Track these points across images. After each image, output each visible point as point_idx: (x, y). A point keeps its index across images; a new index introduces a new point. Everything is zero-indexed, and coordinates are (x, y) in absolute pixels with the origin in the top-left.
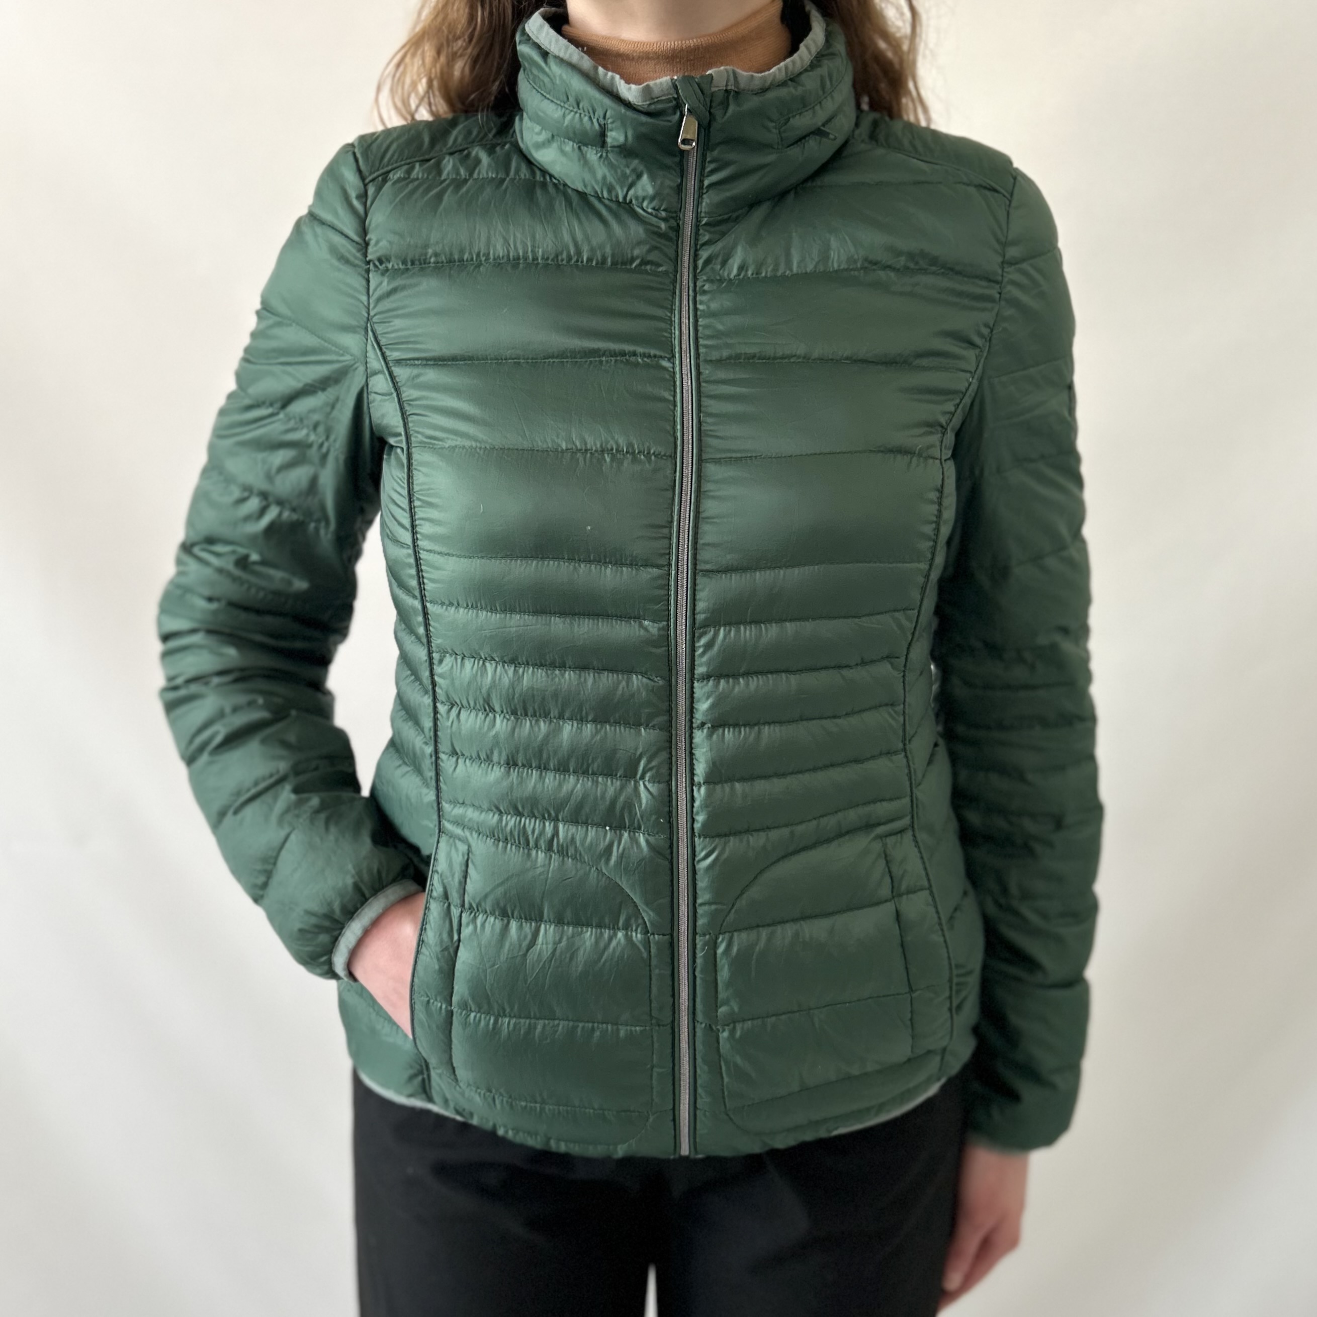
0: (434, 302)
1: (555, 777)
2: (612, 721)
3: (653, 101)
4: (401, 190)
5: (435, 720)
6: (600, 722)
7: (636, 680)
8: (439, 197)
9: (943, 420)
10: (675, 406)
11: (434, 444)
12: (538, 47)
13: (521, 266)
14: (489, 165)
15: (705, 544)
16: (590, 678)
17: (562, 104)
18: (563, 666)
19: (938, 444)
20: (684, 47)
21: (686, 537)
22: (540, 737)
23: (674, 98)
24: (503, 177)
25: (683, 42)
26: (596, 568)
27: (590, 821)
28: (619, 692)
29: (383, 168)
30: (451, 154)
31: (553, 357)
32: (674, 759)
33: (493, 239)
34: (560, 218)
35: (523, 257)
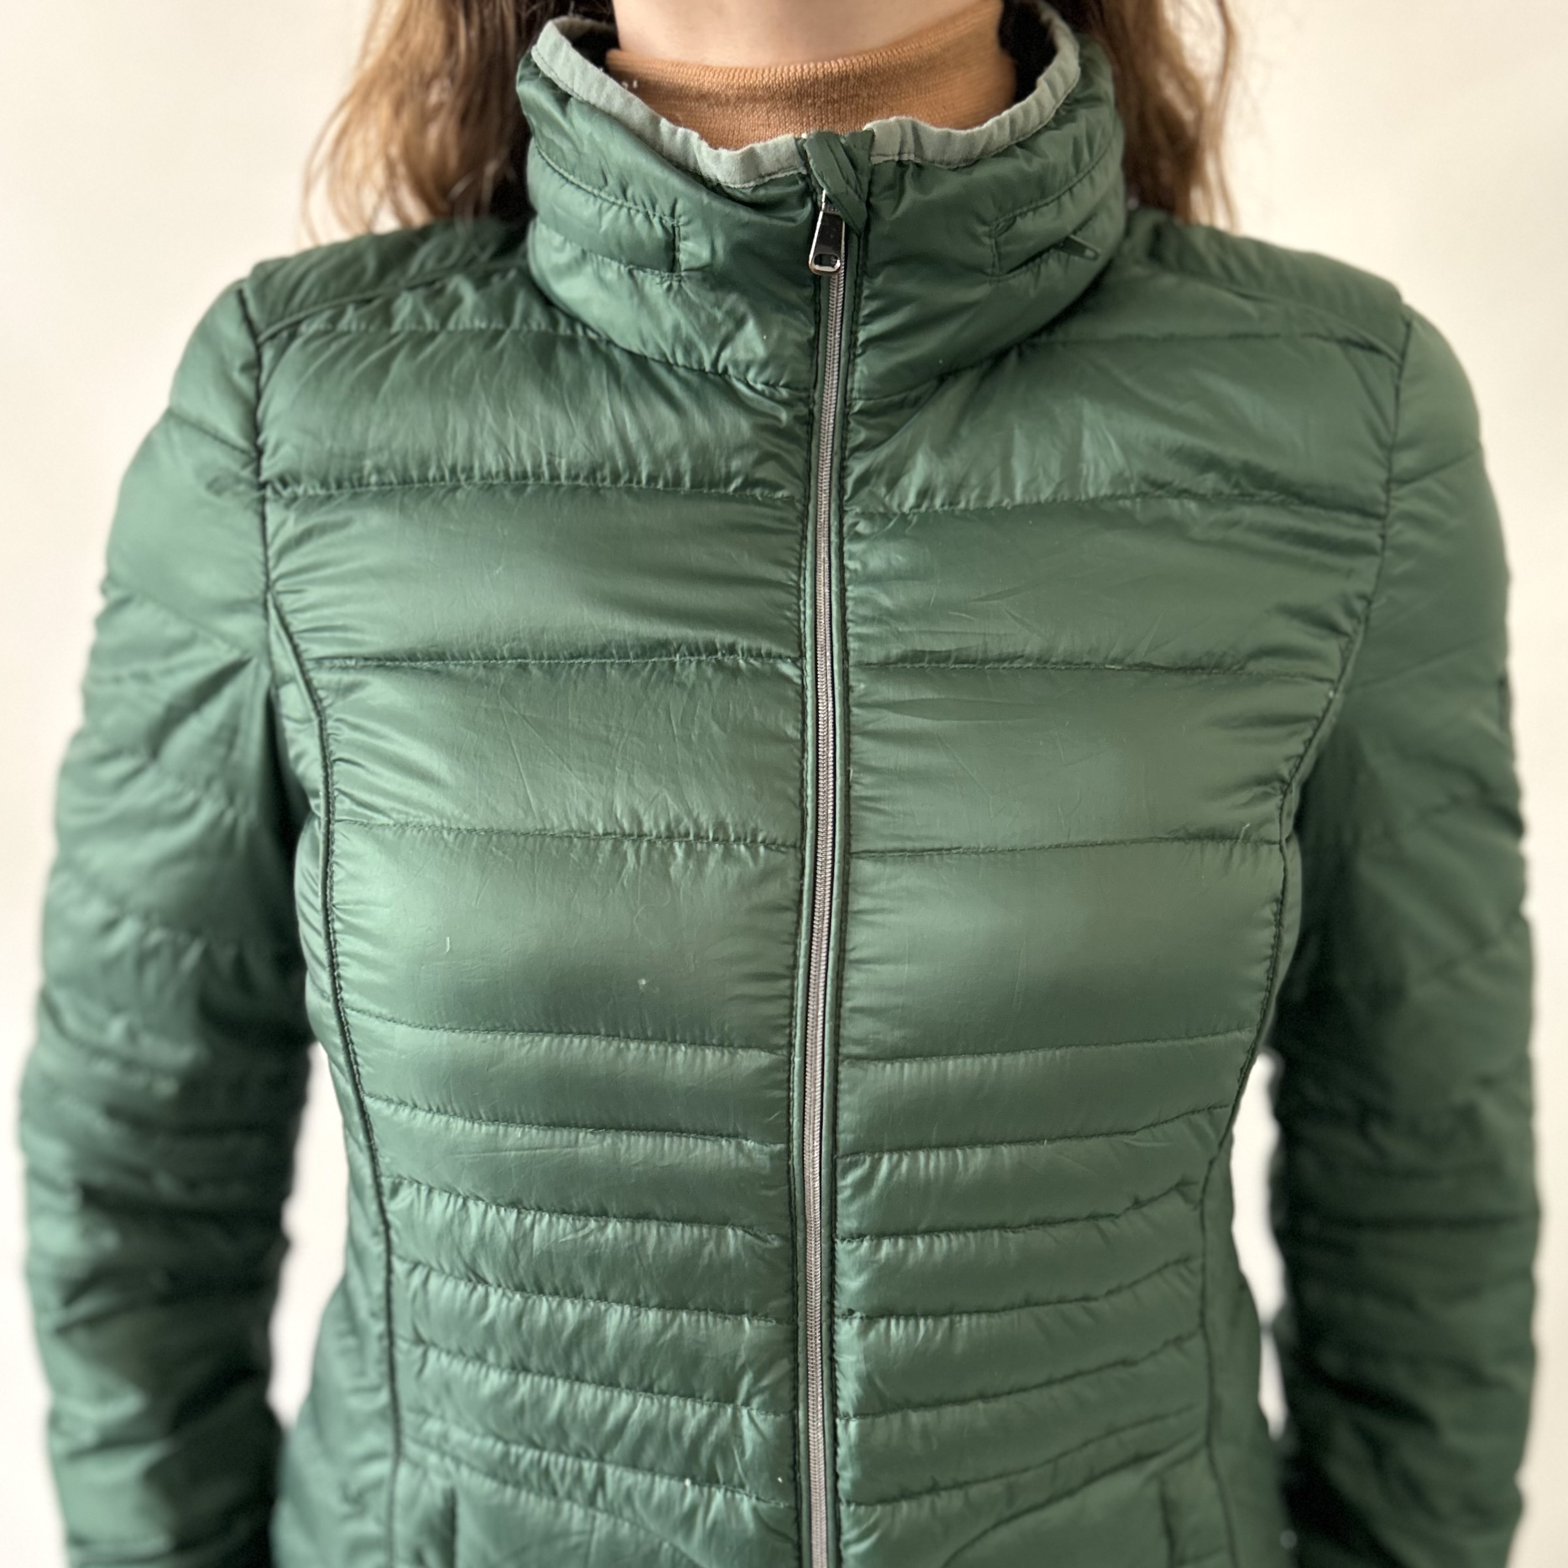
0: (375, 556)
1: (596, 1391)
2: (692, 1306)
3: (760, 181)
4: (317, 353)
5: (388, 1284)
6: (670, 1309)
7: (733, 1238)
8: (384, 364)
9: (1285, 771)
10: (804, 750)
11: (372, 818)
12: (551, 85)
13: (529, 489)
14: (476, 308)
15: (854, 1010)
16: (652, 1232)
17: (596, 192)
18: (603, 1214)
19: (1277, 813)
20: (821, 76)
21: (821, 997)
23: (800, 173)
24: (500, 326)
25: (819, 65)
26: (656, 1049)
27: (657, 1469)
28: (705, 1260)
29: (291, 314)
30: (412, 288)
31: (585, 656)
32: (801, 1370)
33: (479, 442)
34: (598, 403)
35: (534, 474)
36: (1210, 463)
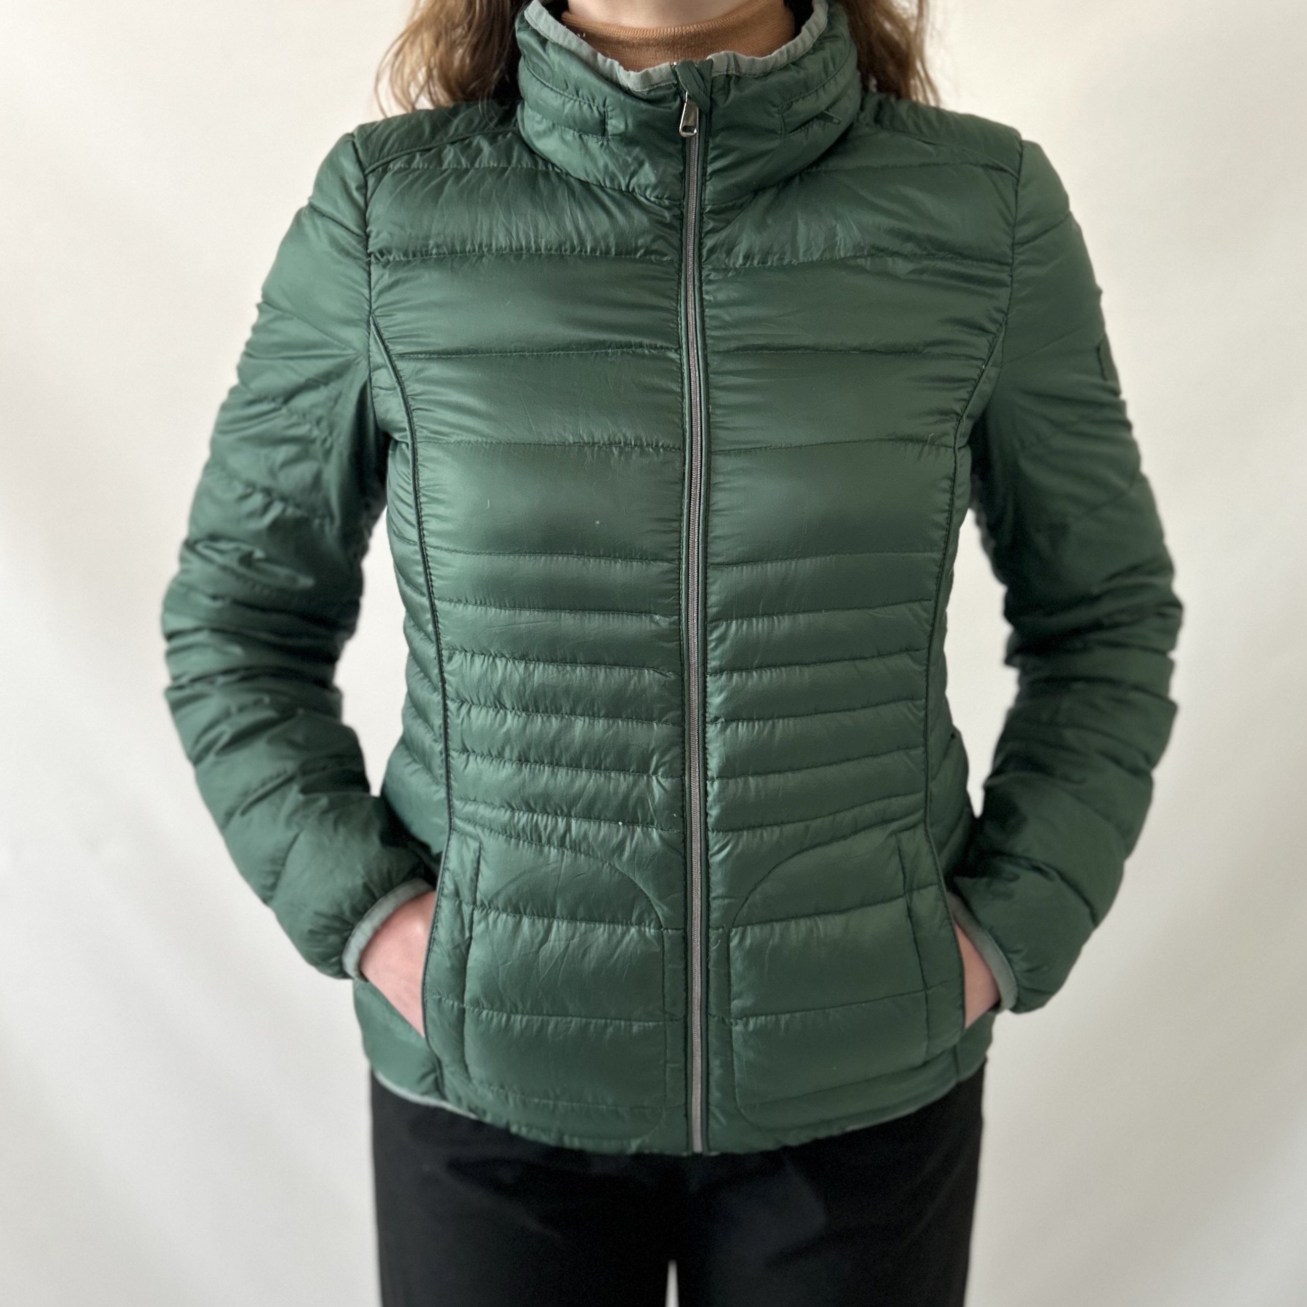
0: (436, 295)
1: (567, 774)
2: (624, 716)
3: (652, 88)
4: (400, 181)
5: (445, 717)
6: (612, 717)
7: (648, 675)
8: (440, 188)
9: (956, 407)
10: (683, 397)
11: (440, 439)
12: (536, 34)
13: (524, 257)
14: (491, 155)
15: (715, 537)
16: (601, 674)
17: (562, 92)
18: (574, 662)
19: (952, 432)
20: (684, 33)
21: (696, 531)
22: (551, 735)
23: (673, 84)
24: (505, 166)
25: (684, 28)
26: (605, 563)
27: (602, 817)
28: (632, 687)
29: (383, 158)
30: (453, 143)
31: (558, 350)
32: (687, 754)
33: (495, 230)
34: (563, 208)
35: (526, 247)
36: (909, 237)
